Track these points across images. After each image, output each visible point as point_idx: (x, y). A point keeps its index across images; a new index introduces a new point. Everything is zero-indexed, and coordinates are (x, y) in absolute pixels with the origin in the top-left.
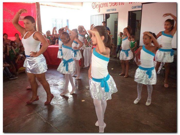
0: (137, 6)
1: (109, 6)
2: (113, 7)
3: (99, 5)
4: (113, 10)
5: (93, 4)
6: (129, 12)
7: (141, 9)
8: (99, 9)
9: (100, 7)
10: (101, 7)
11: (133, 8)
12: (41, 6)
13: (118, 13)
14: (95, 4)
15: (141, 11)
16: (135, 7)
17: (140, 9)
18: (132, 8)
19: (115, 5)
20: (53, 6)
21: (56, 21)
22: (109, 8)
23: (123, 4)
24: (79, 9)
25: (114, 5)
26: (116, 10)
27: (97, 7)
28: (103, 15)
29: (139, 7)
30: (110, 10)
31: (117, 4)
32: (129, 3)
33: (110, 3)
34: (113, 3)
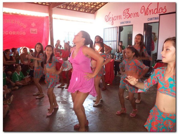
0: (154, 18)
1: (123, 18)
2: (127, 20)
3: (112, 18)
4: (127, 22)
5: (107, 17)
6: (145, 24)
8: (113, 22)
9: (113, 19)
10: (115, 19)
11: (149, 19)
12: (53, 20)
13: (132, 25)
14: (108, 17)
15: (159, 22)
16: (152, 19)
17: (158, 20)
18: (148, 20)
19: (129, 17)
20: (66, 20)
22: (123, 20)
23: (138, 16)
24: (92, 23)
25: (128, 17)
26: (130, 22)
27: (111, 20)
28: (116, 28)
29: (156, 18)
30: (124, 23)
31: (131, 17)
32: (145, 15)
33: (124, 16)
34: (127, 15)
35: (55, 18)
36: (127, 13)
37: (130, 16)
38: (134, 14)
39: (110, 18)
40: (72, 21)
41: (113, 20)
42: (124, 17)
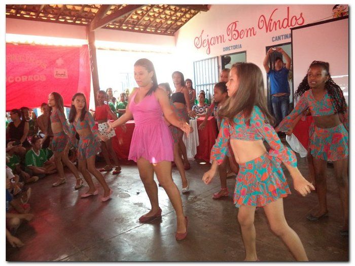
0: (282, 36)
1: (227, 41)
2: (234, 43)
3: (208, 41)
4: (236, 47)
5: (197, 39)
8: (209, 47)
9: (209, 44)
10: (212, 43)
11: (274, 39)
12: (97, 51)
13: (245, 52)
14: (200, 39)
15: (291, 43)
16: (279, 38)
17: (289, 40)
18: (273, 41)
19: (239, 38)
20: (122, 50)
22: (227, 44)
23: (254, 35)
25: (236, 37)
26: (241, 47)
27: (205, 44)
28: (216, 59)
29: (286, 36)
30: (230, 48)
31: (242, 36)
32: (267, 32)
33: (229, 35)
34: (235, 34)
35: (99, 49)
37: (239, 35)
38: (247, 32)
39: (203, 41)
40: (133, 51)
41: (209, 45)
42: (230, 37)
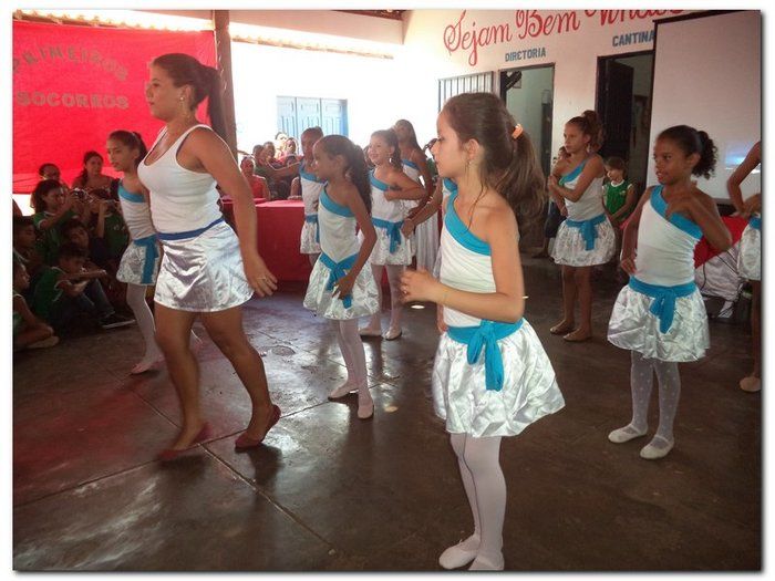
0: (635, 35)
1: (516, 37)
2: (531, 43)
3: (474, 37)
4: (533, 53)
5: (450, 30)
6: (602, 61)
7: (651, 48)
8: (475, 51)
9: (476, 42)
10: (483, 41)
11: (617, 41)
12: (234, 45)
13: (552, 65)
14: (457, 30)
15: (652, 53)
16: (628, 39)
17: (648, 46)
18: (615, 45)
19: (542, 33)
20: (284, 46)
21: (294, 106)
22: (515, 45)
23: (575, 28)
24: (392, 58)
25: (536, 31)
26: (544, 54)
27: (466, 44)
28: (489, 78)
29: (643, 37)
30: (522, 55)
31: (548, 30)
32: (603, 23)
33: (519, 26)
34: (533, 24)
35: (239, 40)
36: (533, 16)
37: (542, 28)
38: (561, 21)
39: (463, 34)
40: (309, 48)
41: (475, 45)
42: (522, 30)
